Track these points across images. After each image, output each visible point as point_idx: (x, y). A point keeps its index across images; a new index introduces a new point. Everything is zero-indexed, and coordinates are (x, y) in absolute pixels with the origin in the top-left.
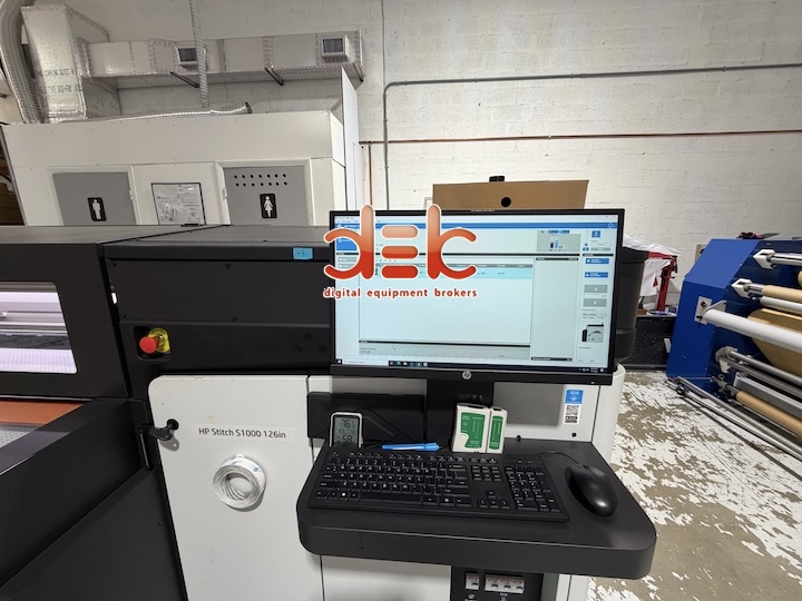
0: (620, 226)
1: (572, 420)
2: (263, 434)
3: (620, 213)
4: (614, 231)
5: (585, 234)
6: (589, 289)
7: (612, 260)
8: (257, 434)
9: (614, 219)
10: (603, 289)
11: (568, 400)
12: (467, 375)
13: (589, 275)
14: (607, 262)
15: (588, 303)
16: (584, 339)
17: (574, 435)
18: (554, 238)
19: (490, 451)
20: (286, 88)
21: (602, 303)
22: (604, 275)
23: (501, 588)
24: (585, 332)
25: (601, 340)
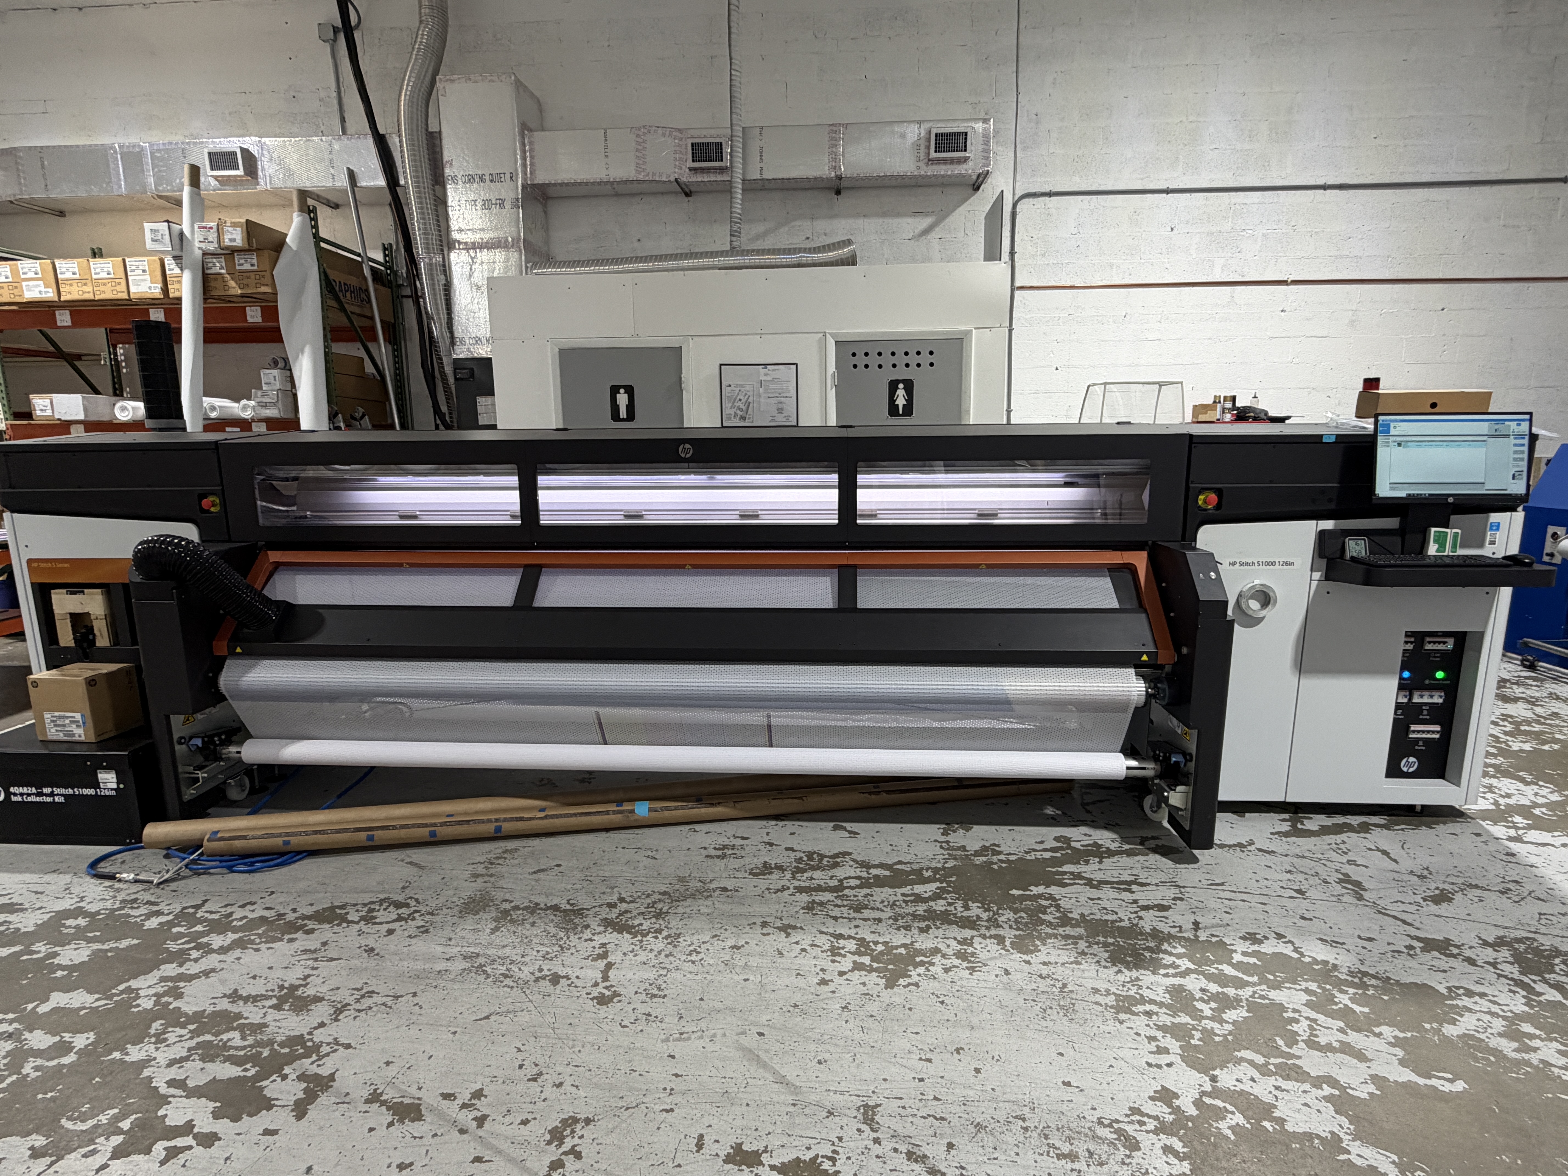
0: (1531, 420)
1: (1493, 543)
2: (1277, 564)
3: (1531, 414)
4: (1528, 423)
5: (1513, 425)
6: (1515, 452)
7: (1527, 437)
8: (1273, 564)
9: (1527, 417)
10: (1522, 452)
11: (1491, 529)
12: (1451, 500)
13: (1515, 445)
14: (1524, 438)
15: (1515, 459)
16: (1513, 478)
17: (1494, 553)
18: (1496, 427)
19: (1451, 554)
20: (844, 201)
21: (1522, 459)
22: (1523, 445)
23: (1426, 700)
24: (1514, 475)
25: (1522, 479)
